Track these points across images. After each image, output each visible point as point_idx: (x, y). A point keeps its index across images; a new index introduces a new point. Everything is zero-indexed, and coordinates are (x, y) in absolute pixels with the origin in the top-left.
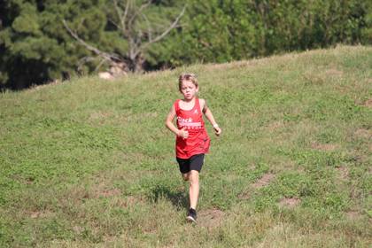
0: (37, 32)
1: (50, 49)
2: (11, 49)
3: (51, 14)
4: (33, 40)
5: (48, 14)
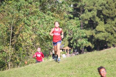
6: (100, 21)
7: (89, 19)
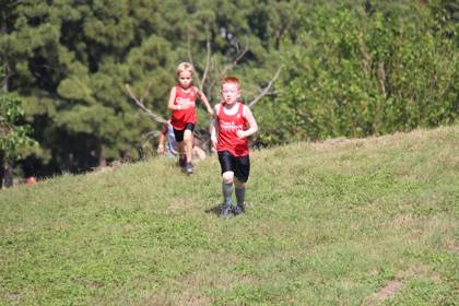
0: (89, 98)
1: (105, 120)
2: (55, 120)
3: (106, 76)
4: (84, 109)
5: (103, 76)
6: (72, 61)
7: (32, 55)
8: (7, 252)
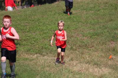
8: (32, 22)
